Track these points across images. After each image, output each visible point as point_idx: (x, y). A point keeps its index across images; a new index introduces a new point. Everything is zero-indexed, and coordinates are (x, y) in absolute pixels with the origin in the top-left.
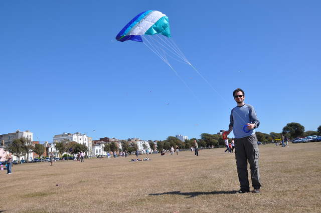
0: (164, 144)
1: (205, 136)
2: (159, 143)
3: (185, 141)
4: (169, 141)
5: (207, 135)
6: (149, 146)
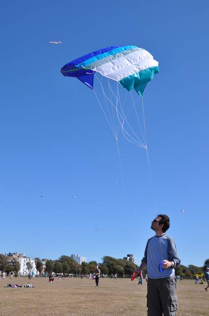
0: (55, 265)
1: (107, 260)
2: (49, 263)
3: (83, 263)
4: (62, 262)
5: (111, 259)
6: (34, 266)
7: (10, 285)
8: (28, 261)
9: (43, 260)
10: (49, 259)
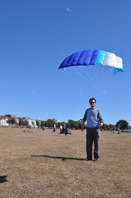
3: (58, 123)
5: (72, 121)
6: (35, 123)
7: (24, 131)
8: (32, 121)
9: (40, 121)
10: (42, 121)
